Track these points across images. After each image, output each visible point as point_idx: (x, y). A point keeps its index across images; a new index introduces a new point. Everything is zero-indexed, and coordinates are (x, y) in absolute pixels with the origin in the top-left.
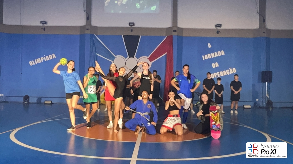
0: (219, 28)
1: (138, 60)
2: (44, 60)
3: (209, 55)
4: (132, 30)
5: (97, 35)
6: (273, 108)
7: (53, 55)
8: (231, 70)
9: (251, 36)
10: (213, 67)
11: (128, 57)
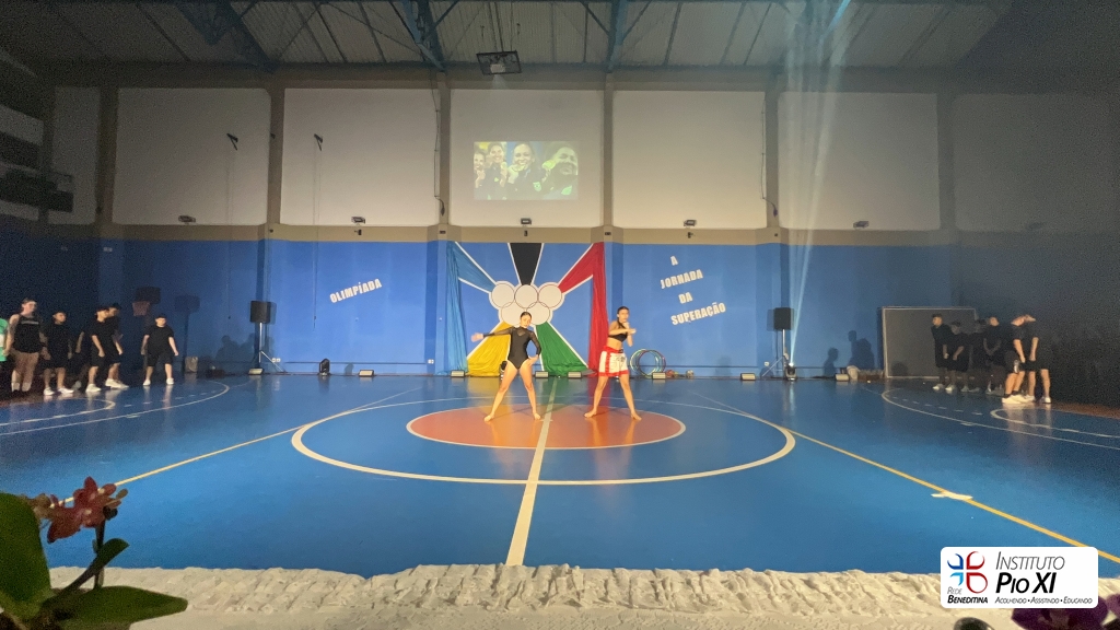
0: (692, 227)
1: (538, 290)
2: (358, 292)
3: (673, 278)
4: (526, 232)
5: (460, 243)
6: (796, 378)
7: (377, 281)
8: (715, 307)
9: (753, 242)
10: (682, 302)
11: (520, 284)
